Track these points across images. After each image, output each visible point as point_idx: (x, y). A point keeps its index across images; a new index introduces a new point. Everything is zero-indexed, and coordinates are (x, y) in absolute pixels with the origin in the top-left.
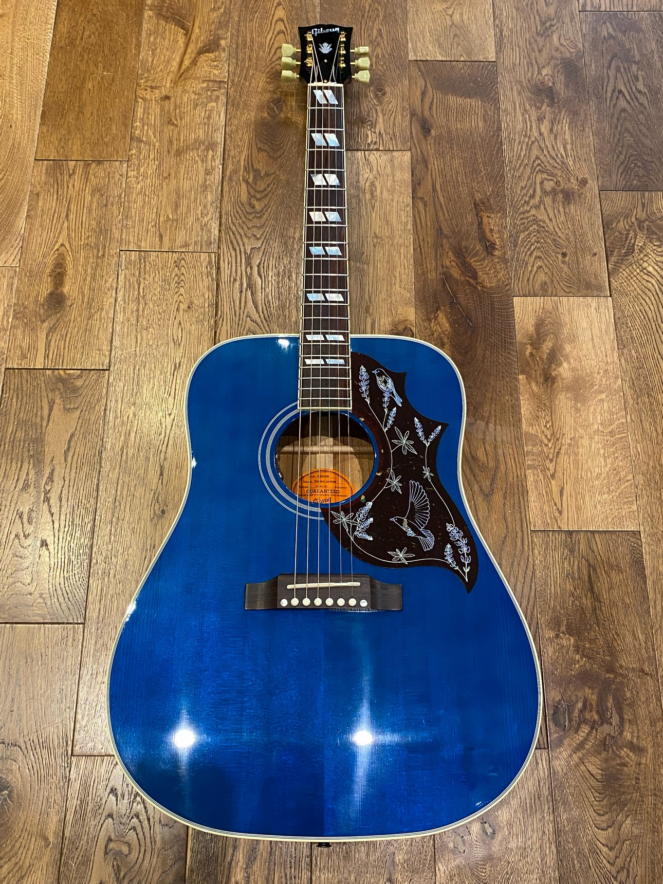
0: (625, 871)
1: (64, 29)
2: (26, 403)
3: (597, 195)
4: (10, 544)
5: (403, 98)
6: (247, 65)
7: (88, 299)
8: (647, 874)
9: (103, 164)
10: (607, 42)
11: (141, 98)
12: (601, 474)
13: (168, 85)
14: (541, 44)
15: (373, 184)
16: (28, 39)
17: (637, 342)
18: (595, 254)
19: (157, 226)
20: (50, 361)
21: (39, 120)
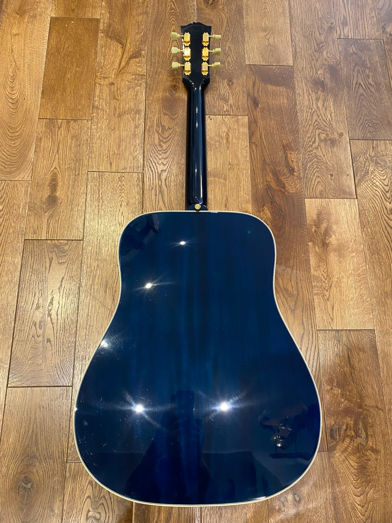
0: (370, 519)
1: (53, 43)
2: (37, 259)
3: (348, 142)
4: (30, 340)
5: (243, 86)
6: (157, 66)
7: (71, 199)
8: (382, 520)
9: (78, 121)
10: (352, 56)
11: (98, 84)
12: (353, 298)
13: (113, 76)
14: (317, 56)
15: (227, 134)
16: (33, 48)
17: (371, 224)
18: (348, 175)
19: (109, 157)
20: (50, 236)
21: (40, 95)
